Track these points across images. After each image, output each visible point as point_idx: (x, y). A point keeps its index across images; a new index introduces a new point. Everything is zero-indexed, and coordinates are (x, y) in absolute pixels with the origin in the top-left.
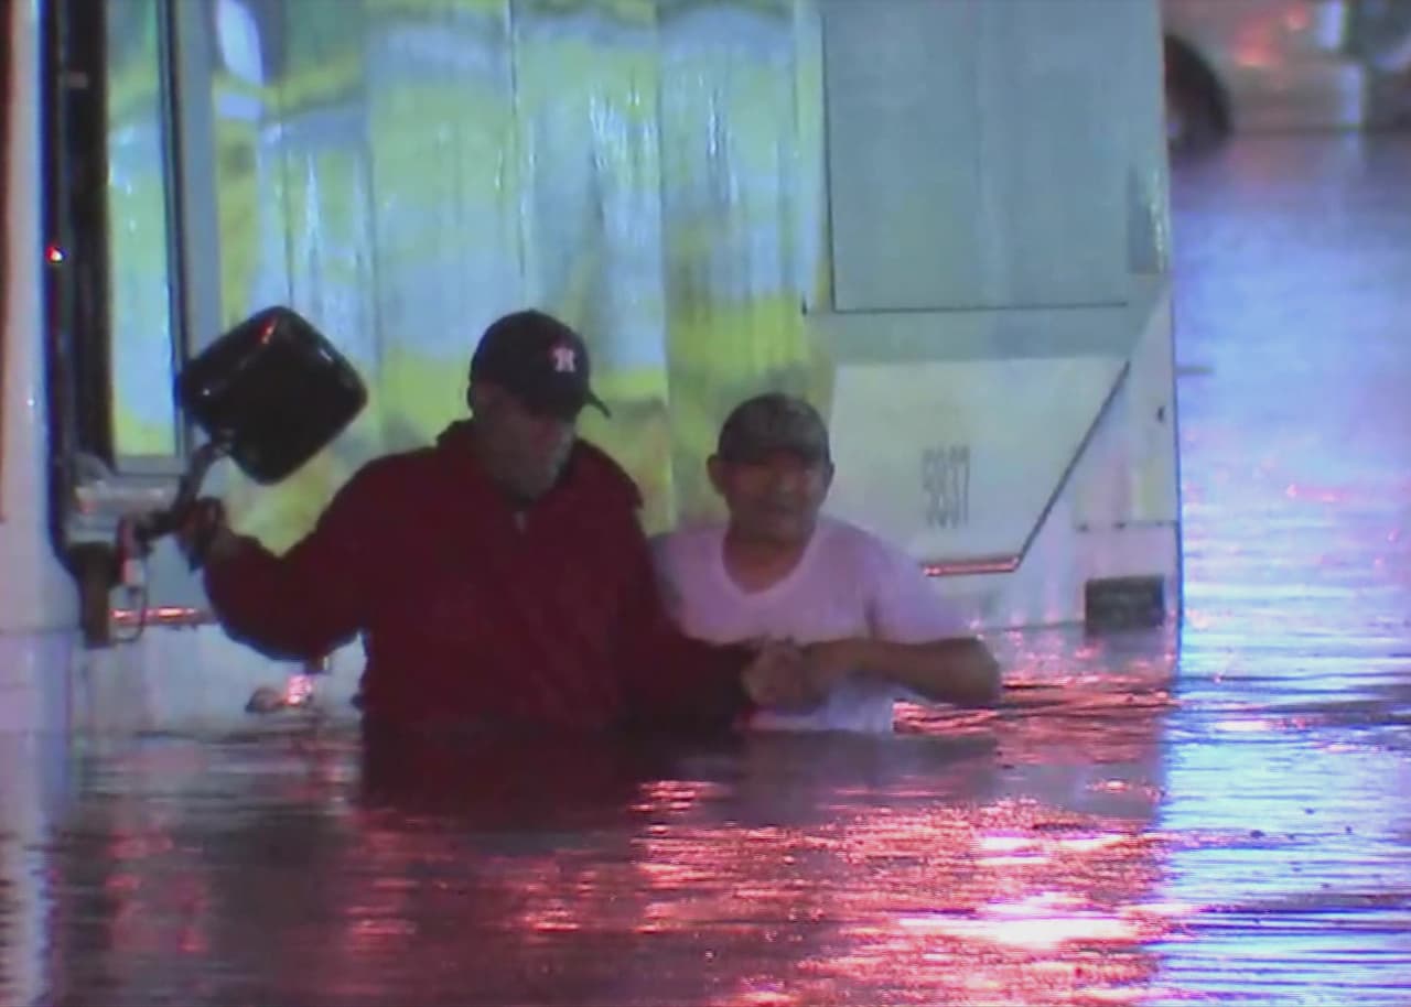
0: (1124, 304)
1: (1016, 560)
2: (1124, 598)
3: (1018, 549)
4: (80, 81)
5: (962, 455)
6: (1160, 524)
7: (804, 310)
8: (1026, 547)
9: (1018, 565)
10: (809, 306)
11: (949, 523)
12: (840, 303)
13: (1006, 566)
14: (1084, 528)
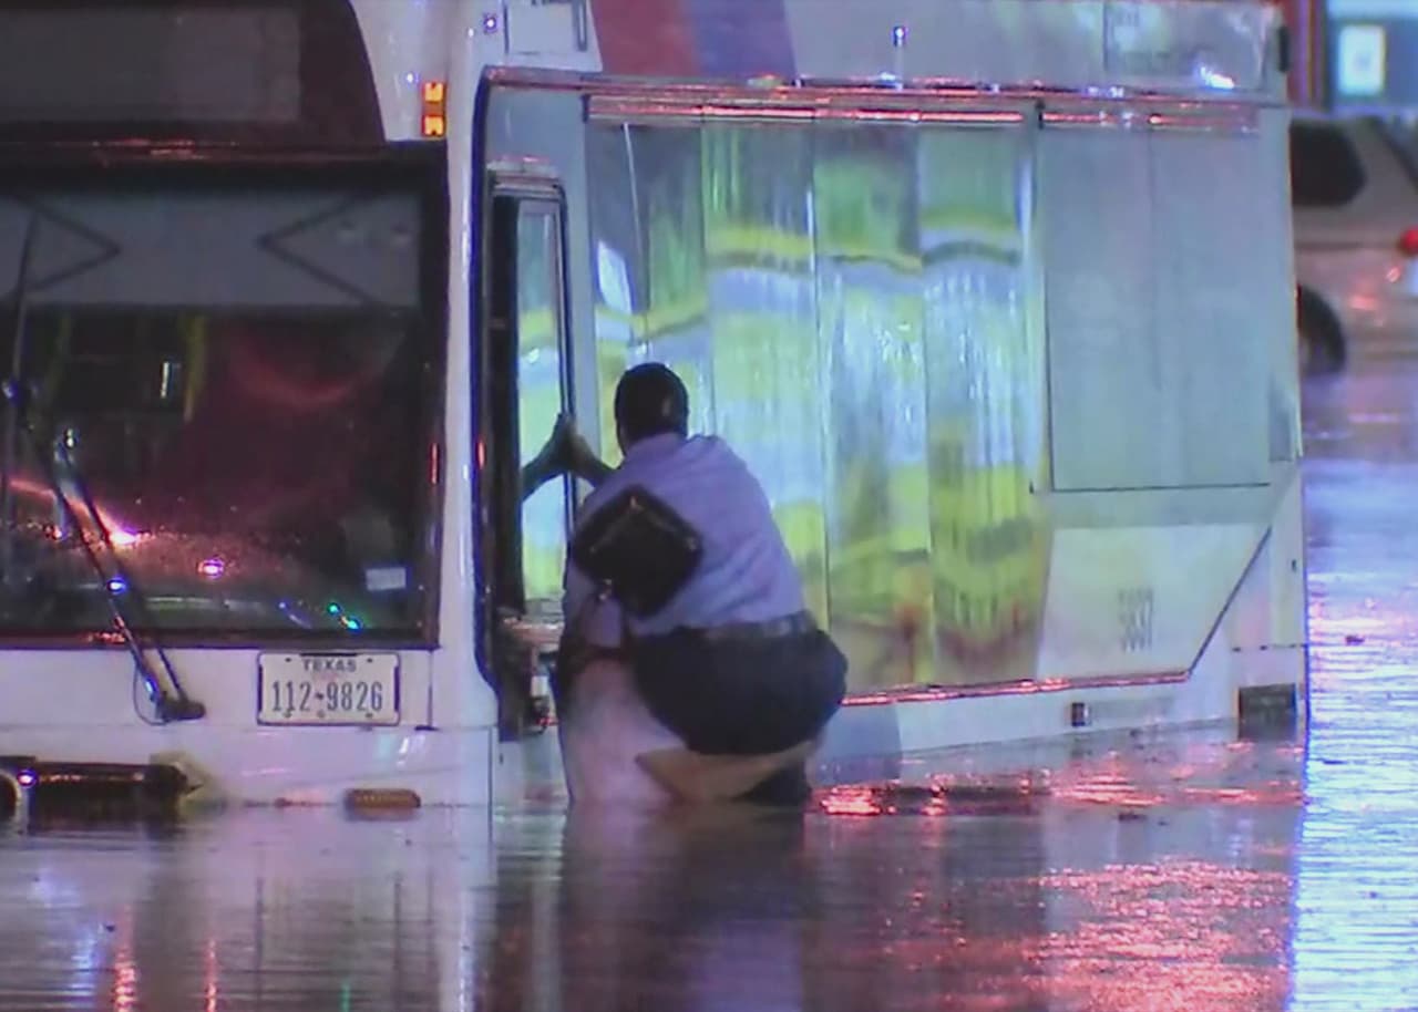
0: (1265, 485)
1: (1187, 673)
2: (1266, 701)
3: (1188, 665)
4: (499, 324)
5: (1148, 596)
6: (1293, 646)
7: (1031, 490)
8: (1195, 664)
9: (1189, 678)
10: (1036, 487)
11: (1137, 646)
12: (1058, 485)
13: (1179, 678)
14: (1237, 650)
